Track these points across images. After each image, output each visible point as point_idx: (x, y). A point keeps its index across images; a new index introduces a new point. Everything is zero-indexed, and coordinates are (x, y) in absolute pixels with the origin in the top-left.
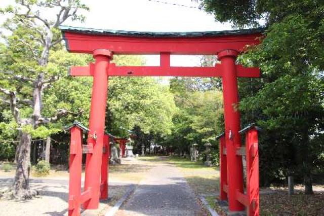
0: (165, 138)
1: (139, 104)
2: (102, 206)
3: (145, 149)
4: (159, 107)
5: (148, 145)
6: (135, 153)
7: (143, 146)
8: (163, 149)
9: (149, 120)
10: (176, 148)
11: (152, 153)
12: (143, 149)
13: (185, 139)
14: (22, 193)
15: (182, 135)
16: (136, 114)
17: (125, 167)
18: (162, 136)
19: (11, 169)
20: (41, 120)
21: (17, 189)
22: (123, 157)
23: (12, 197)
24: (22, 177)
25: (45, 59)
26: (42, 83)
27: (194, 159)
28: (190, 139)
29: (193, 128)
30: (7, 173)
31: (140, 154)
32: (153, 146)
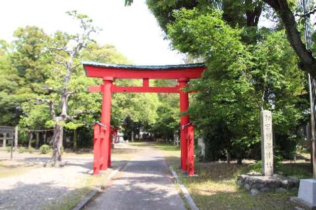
0: (152, 126)
1: (129, 101)
2: (109, 169)
3: (135, 135)
4: (145, 103)
5: (137, 132)
6: (125, 139)
7: (133, 133)
8: (151, 135)
9: (137, 113)
10: (162, 135)
11: (141, 139)
12: (133, 136)
13: (168, 127)
14: (58, 163)
15: (165, 124)
16: (128, 109)
17: (118, 150)
18: (149, 124)
19: (34, 151)
20: (68, 118)
21: (55, 161)
22: (115, 142)
23: (53, 166)
24: (57, 153)
25: (68, 77)
26: (67, 94)
27: (176, 144)
28: (172, 127)
29: (174, 118)
30: (31, 154)
31: (130, 140)
32: (141, 133)
